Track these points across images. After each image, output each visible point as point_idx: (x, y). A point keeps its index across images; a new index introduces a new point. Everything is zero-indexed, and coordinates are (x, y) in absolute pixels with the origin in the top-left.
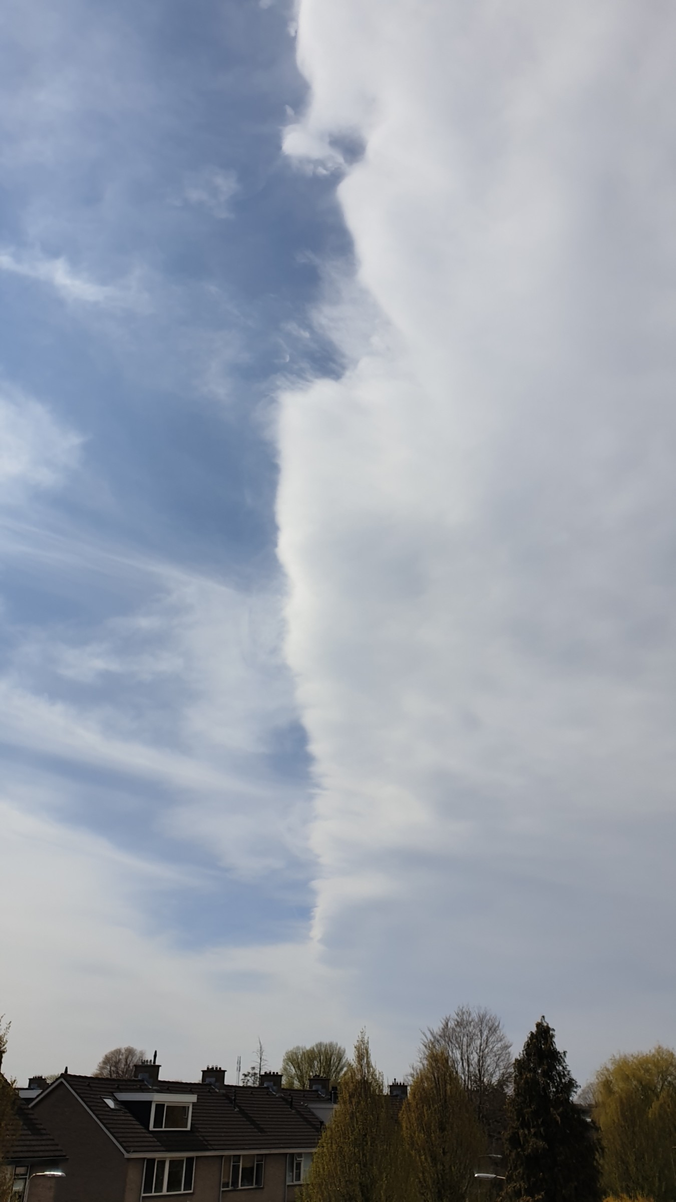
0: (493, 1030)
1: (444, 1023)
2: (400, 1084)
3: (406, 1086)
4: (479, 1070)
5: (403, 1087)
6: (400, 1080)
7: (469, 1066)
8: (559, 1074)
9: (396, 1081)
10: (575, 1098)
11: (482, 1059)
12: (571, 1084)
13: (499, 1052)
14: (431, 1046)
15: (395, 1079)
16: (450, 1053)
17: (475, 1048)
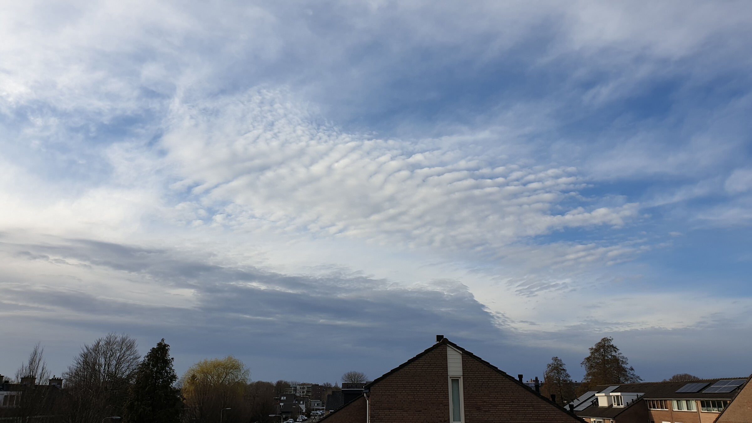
0: (130, 346)
1: (96, 342)
2: (58, 378)
3: (62, 380)
4: (115, 371)
5: (60, 381)
6: (58, 376)
7: (109, 368)
8: (167, 372)
9: (55, 377)
10: (174, 384)
11: (119, 363)
12: (174, 377)
13: (131, 361)
14: (85, 356)
15: (54, 376)
16: (98, 361)
17: (115, 358)
